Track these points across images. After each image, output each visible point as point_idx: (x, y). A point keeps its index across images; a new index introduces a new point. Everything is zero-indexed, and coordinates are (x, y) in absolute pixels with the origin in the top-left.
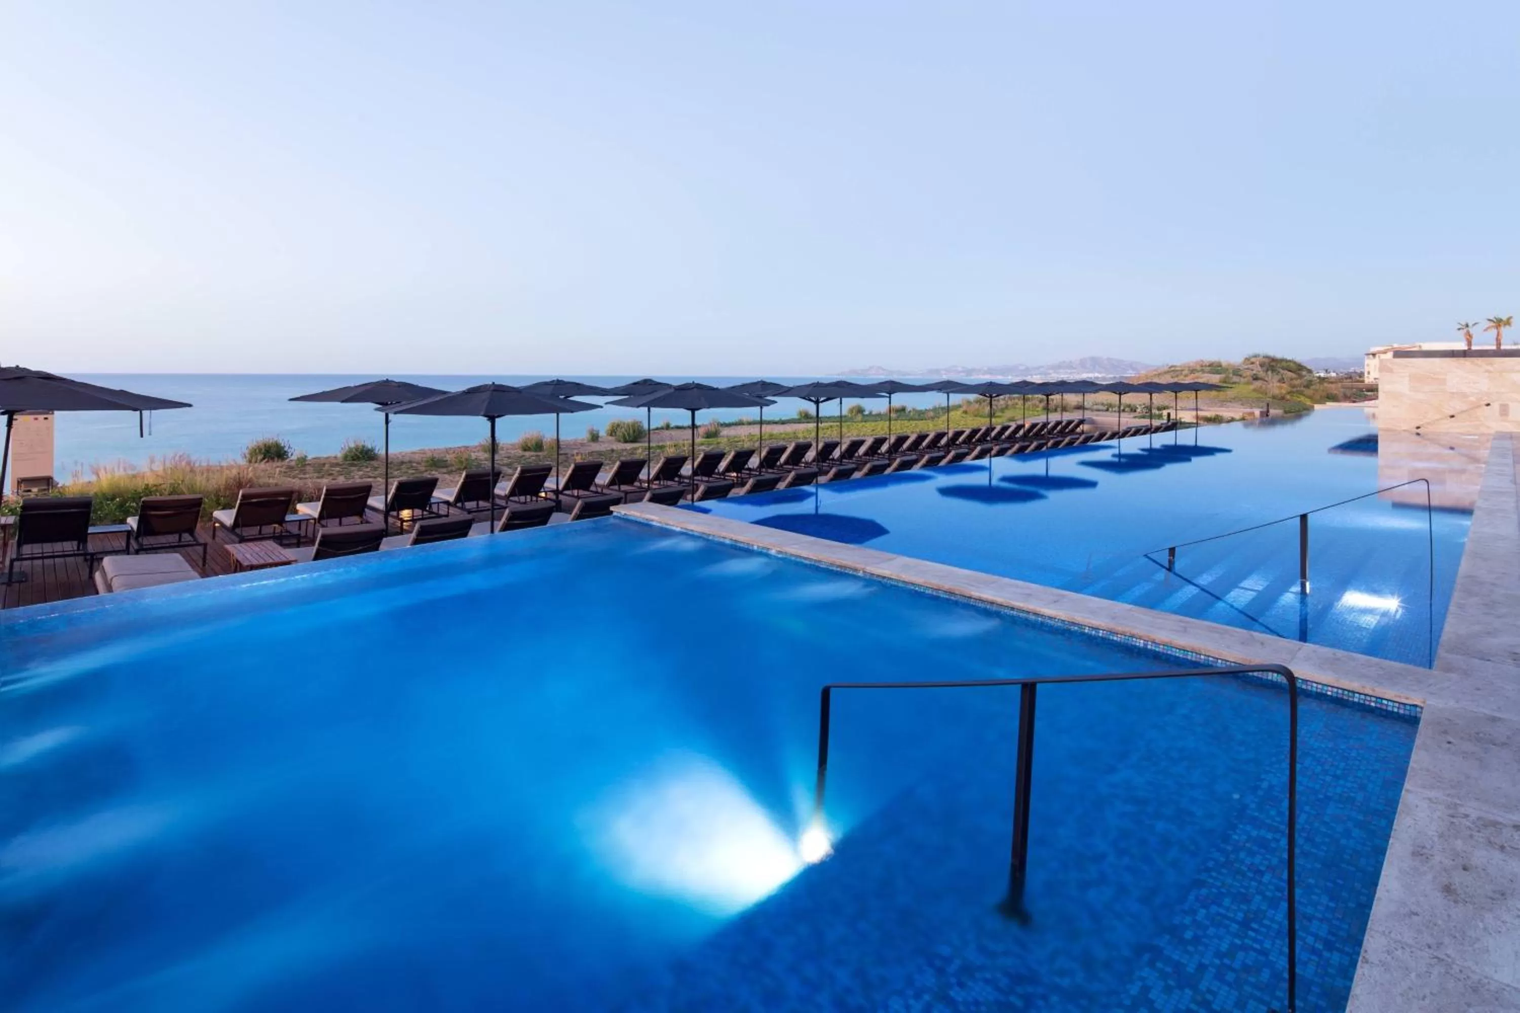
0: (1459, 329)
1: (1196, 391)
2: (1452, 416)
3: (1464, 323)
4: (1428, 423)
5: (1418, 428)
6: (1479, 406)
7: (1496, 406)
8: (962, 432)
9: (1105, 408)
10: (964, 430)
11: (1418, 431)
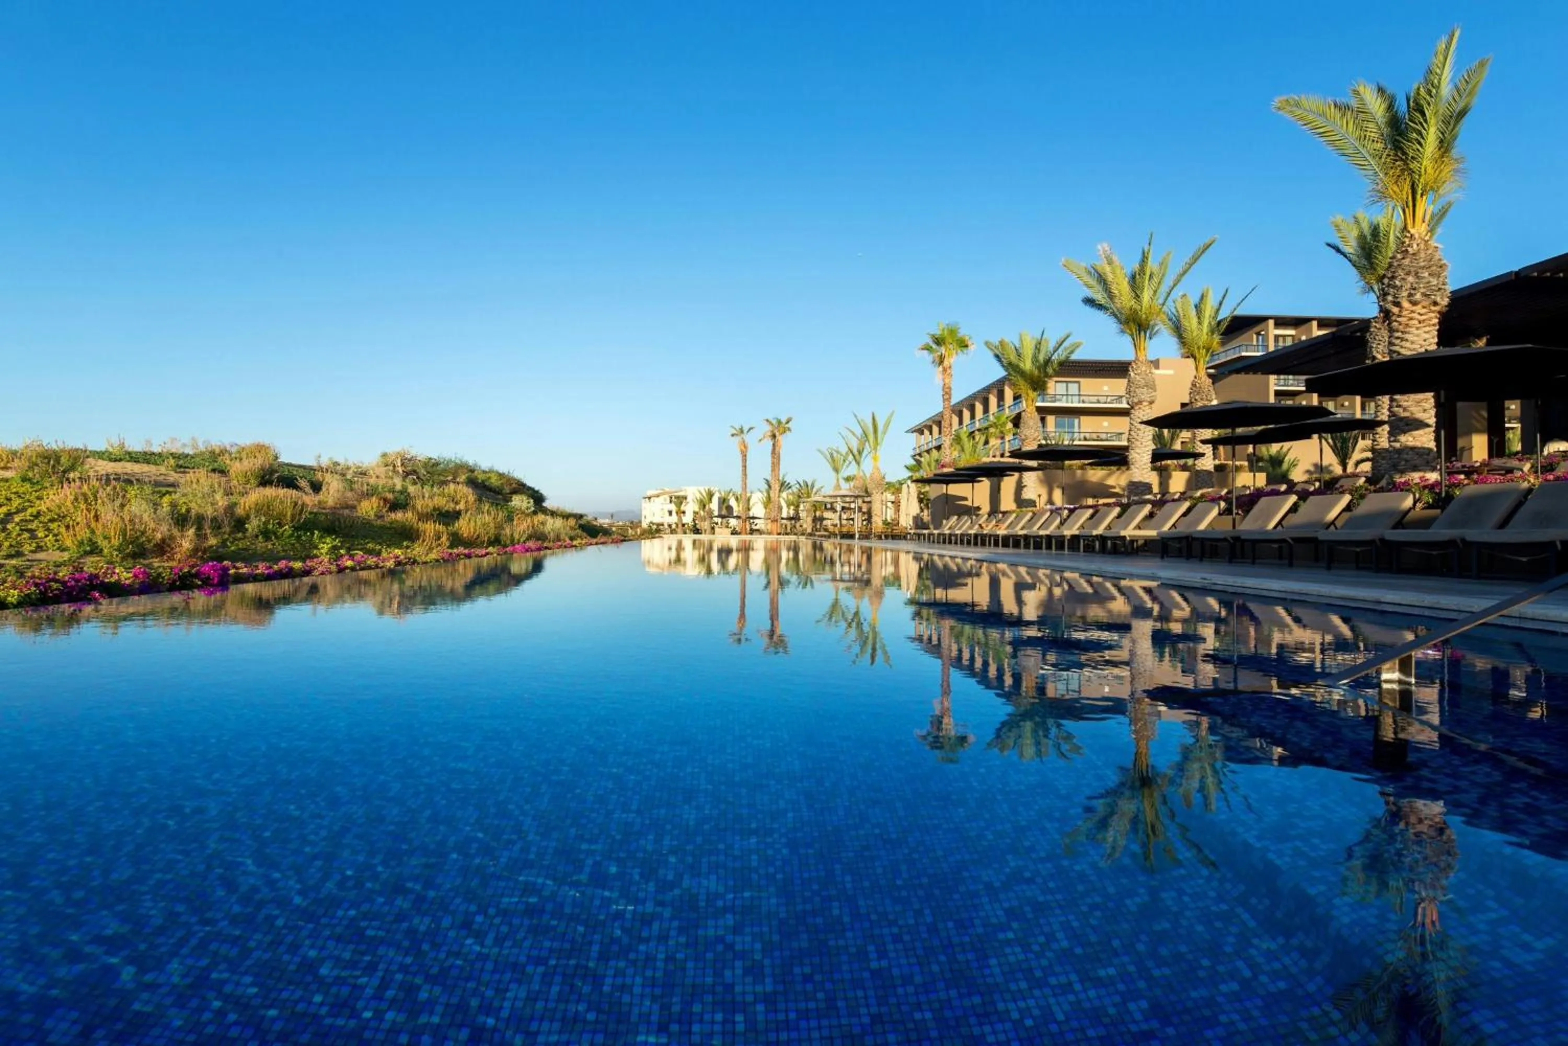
0: (733, 435)
3: (738, 427)
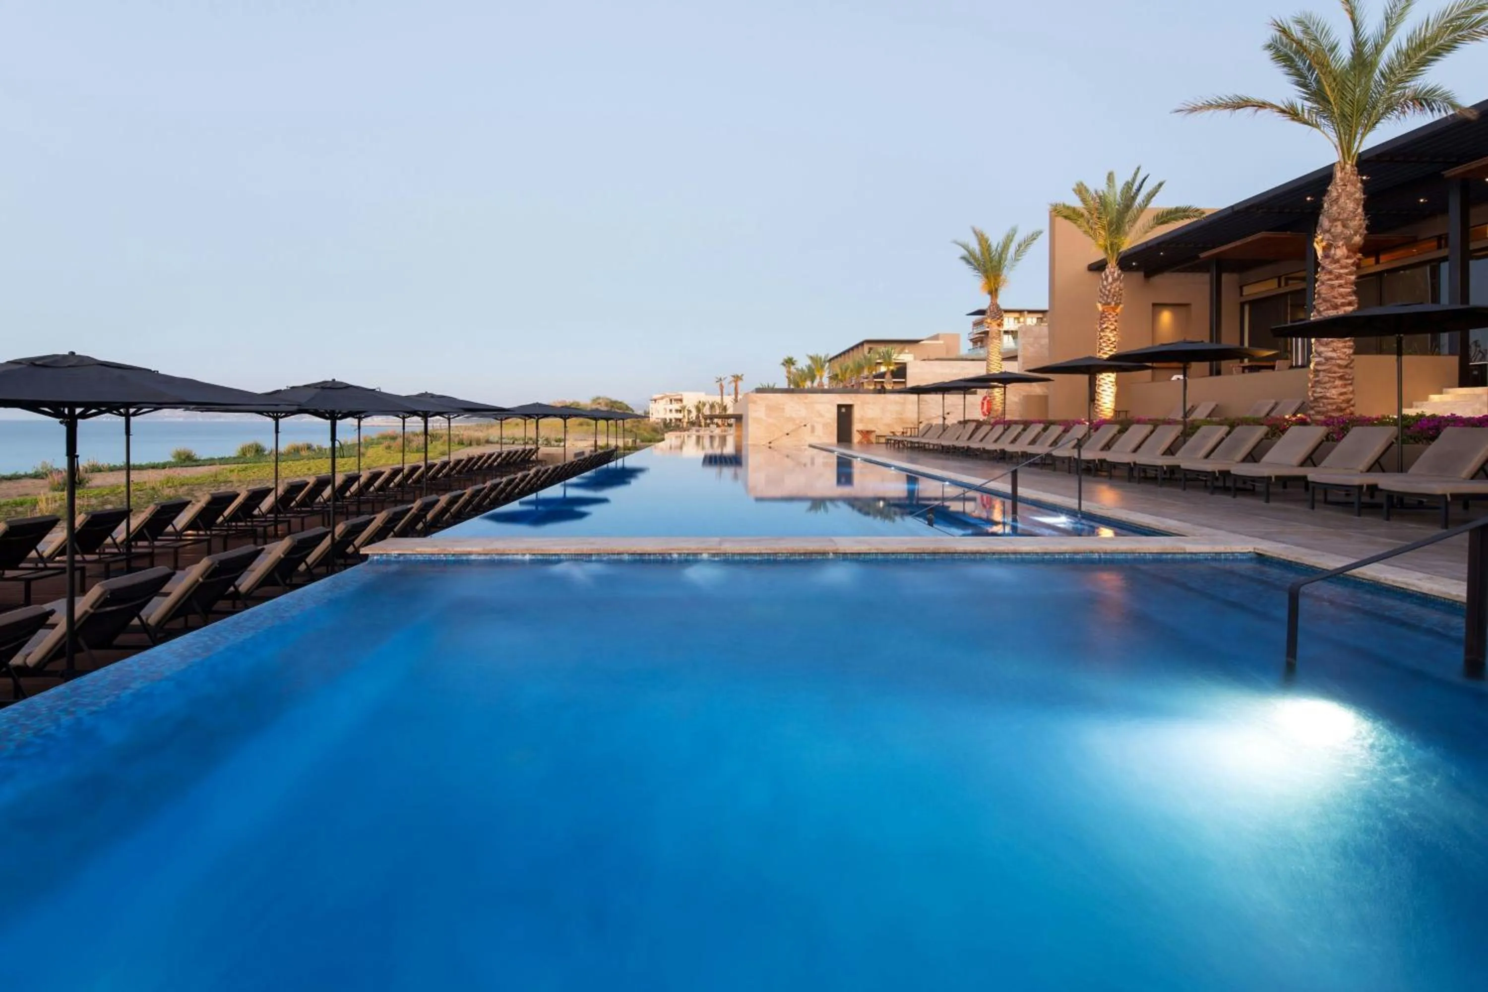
1: (623, 419)
2: (788, 434)
4: (776, 439)
5: (770, 443)
6: (800, 427)
7: (809, 426)
8: (381, 473)
9: (511, 442)
10: (383, 470)
11: (771, 445)
